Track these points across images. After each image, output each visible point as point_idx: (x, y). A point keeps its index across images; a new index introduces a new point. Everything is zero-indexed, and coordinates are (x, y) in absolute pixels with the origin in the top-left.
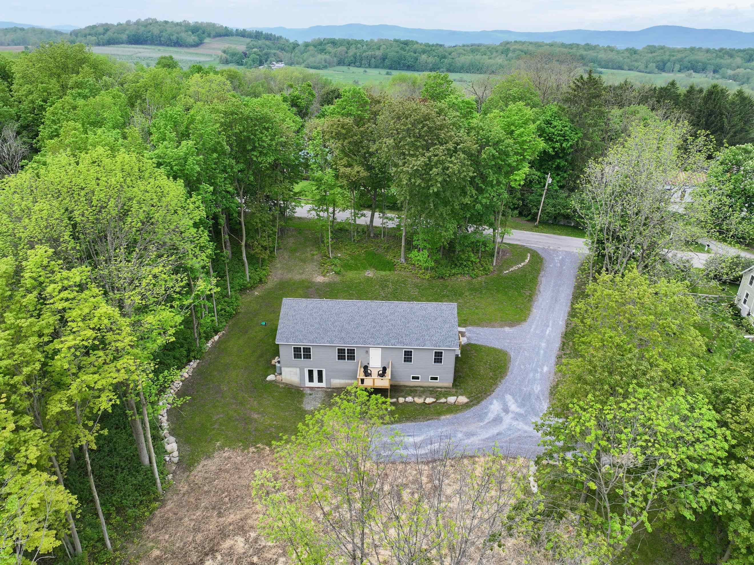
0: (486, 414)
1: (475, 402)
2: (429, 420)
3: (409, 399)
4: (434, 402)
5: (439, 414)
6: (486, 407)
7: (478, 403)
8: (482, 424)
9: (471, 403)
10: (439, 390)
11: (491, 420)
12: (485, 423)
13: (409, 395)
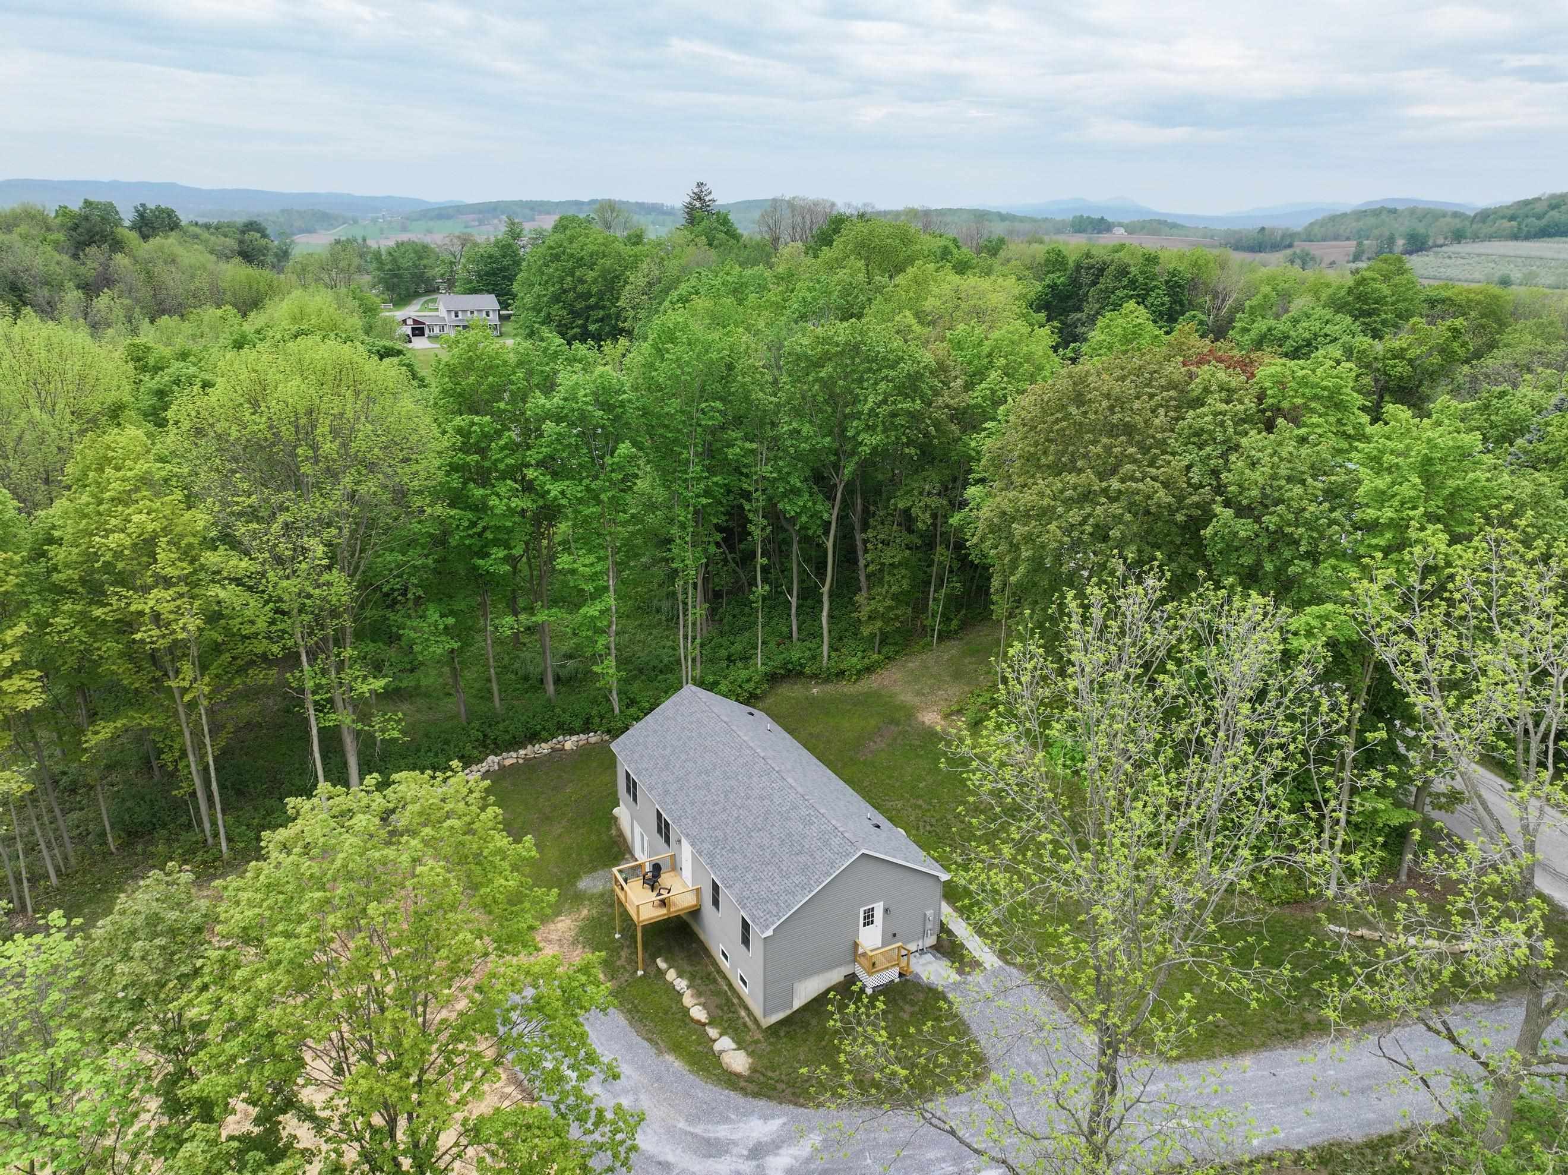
0: (726, 1120)
1: (751, 1087)
2: (649, 1040)
3: (681, 984)
4: (698, 1022)
5: (677, 1048)
6: (746, 1114)
7: (756, 1095)
8: (682, 1124)
9: (743, 1084)
10: (743, 1013)
11: (706, 1135)
12: (692, 1130)
13: (692, 978)
